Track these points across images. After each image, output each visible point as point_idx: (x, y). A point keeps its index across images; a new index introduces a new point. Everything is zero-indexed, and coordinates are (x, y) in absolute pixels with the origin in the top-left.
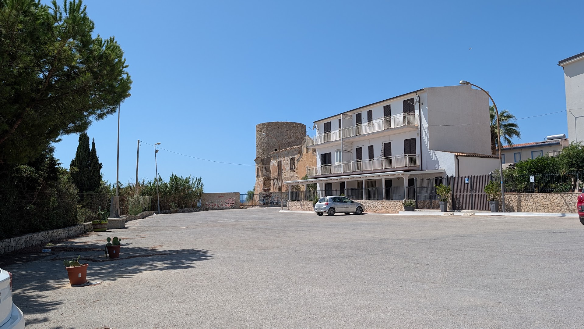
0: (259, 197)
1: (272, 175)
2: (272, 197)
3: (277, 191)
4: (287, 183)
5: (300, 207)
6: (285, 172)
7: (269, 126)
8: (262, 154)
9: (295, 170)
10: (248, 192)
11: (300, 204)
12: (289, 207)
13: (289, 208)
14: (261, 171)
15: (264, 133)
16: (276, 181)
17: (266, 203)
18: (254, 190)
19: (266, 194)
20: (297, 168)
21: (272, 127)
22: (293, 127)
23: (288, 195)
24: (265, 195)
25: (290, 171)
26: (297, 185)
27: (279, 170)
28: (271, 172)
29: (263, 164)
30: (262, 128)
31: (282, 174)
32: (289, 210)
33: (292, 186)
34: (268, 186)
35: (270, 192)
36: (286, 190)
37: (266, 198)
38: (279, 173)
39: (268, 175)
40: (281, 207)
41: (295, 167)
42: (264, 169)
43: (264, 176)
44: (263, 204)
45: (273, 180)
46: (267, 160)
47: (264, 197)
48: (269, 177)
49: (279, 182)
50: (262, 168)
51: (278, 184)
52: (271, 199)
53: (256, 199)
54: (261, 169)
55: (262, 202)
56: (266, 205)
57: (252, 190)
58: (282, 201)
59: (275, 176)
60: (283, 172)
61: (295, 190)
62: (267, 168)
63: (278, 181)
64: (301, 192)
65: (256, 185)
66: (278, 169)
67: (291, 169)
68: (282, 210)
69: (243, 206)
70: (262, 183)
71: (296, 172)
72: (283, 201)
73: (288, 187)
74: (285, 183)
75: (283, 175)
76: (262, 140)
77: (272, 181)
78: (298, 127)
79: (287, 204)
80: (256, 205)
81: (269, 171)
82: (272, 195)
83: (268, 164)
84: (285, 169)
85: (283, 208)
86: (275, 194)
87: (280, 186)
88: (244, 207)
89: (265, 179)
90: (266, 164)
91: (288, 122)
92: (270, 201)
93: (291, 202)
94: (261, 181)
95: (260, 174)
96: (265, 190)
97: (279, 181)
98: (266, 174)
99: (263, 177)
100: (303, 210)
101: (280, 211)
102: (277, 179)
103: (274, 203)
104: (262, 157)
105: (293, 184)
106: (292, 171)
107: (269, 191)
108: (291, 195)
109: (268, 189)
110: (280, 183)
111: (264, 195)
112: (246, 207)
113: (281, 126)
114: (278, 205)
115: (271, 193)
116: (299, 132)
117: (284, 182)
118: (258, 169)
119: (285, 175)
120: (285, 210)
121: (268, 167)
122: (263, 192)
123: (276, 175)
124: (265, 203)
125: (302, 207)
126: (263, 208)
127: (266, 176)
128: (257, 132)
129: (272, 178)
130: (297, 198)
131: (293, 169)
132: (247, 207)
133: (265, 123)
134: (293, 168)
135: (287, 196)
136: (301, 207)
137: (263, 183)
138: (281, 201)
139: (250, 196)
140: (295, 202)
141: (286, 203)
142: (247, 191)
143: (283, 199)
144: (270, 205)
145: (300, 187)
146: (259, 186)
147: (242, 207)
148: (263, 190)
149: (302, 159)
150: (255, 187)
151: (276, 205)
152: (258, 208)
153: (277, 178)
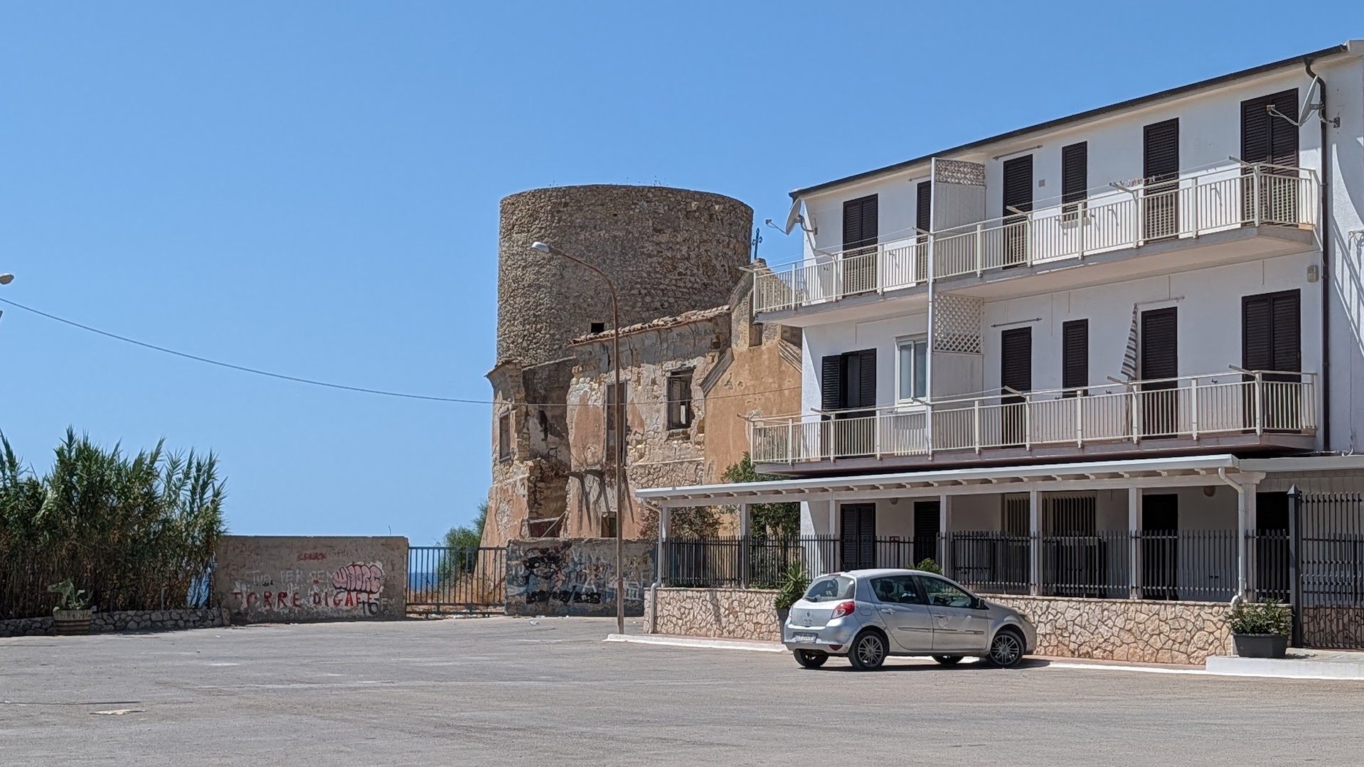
0: (504, 560)
1: (573, 451)
2: (571, 565)
3: (593, 532)
4: (649, 499)
5: (712, 619)
6: (639, 442)
7: (566, 205)
8: (525, 344)
9: (692, 431)
10: (452, 537)
11: (710, 606)
12: (655, 618)
13: (655, 623)
14: (519, 432)
15: (540, 239)
16: (592, 484)
17: (542, 592)
18: (481, 525)
19: (544, 551)
20: (703, 421)
21: (580, 208)
22: (688, 215)
23: (653, 554)
24: (538, 554)
25: (665, 438)
26: (700, 511)
27: (610, 426)
28: (571, 438)
29: (531, 397)
30: (534, 216)
31: (623, 452)
32: (654, 632)
33: (675, 511)
34: (553, 506)
35: (563, 537)
36: (643, 533)
37: (540, 570)
38: (611, 444)
39: (552, 452)
40: (616, 619)
41: (690, 415)
42: (534, 423)
43: (533, 455)
44: (524, 599)
45: (581, 477)
46: (549, 377)
47: (530, 564)
48: (561, 462)
49: (608, 490)
50: (527, 414)
51: (602, 498)
52: (568, 575)
53: (489, 571)
54: (518, 423)
55: (522, 589)
56: (541, 606)
57: (473, 528)
58: (621, 585)
59: (590, 461)
60: (630, 438)
61: (687, 533)
62: (549, 414)
63: (602, 485)
64: (720, 543)
65: (492, 504)
66: (604, 426)
67: (672, 424)
68: (622, 632)
69: (421, 608)
70: (523, 491)
71: (699, 443)
72: (625, 586)
73: (654, 516)
74: (638, 495)
75: (632, 453)
76: (530, 277)
77: (573, 484)
78: (711, 216)
79: (646, 604)
80: (488, 605)
81: (562, 434)
82: (574, 553)
83: (554, 395)
84: (642, 424)
85: (626, 620)
86: (586, 551)
87: (614, 507)
88: (428, 612)
89: (537, 473)
90: (545, 399)
91: (661, 189)
92: (559, 587)
93: (665, 594)
94: (519, 484)
95: (514, 445)
96: (536, 530)
97: (611, 485)
98: (541, 446)
99: (530, 463)
100: (726, 634)
101: (612, 638)
102: (600, 474)
103: (578, 596)
104: (527, 361)
105: (681, 504)
106: (678, 434)
107: (555, 533)
108: (668, 556)
109: (551, 523)
110: (612, 493)
111: (530, 555)
112: (438, 613)
113: (629, 208)
114: (599, 607)
115: (567, 545)
116: (718, 241)
117: (634, 489)
118: (504, 420)
119: (641, 457)
120: (637, 630)
121: (557, 412)
122: (528, 539)
123: (593, 455)
124: (534, 594)
125: (724, 620)
126: (523, 619)
127: (547, 457)
128: (507, 232)
129: (573, 470)
130: (697, 575)
131: (680, 425)
132: (444, 613)
133: (546, 190)
134: (683, 421)
135: (650, 560)
136: (718, 620)
137: (526, 492)
138: (616, 586)
139: (461, 556)
140: (690, 594)
141: (642, 596)
142: (447, 531)
143: (625, 575)
144: (559, 602)
145: (716, 516)
146: (504, 506)
147: (420, 613)
148: (526, 530)
149: (726, 376)
150: (485, 510)
151: (590, 606)
152: (501, 617)
153: (598, 467)
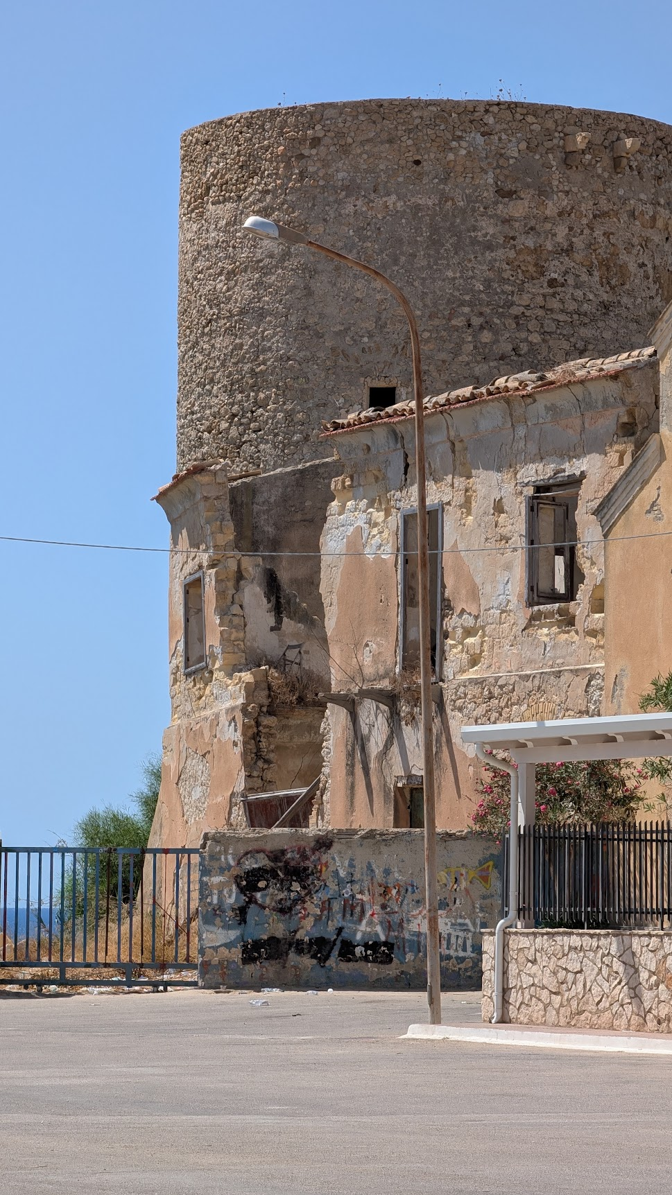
0: (195, 876)
1: (335, 651)
2: (332, 886)
3: (380, 818)
4: (490, 747)
5: (623, 993)
6: (469, 632)
7: (316, 142)
8: (234, 432)
9: (580, 606)
10: (92, 828)
11: (618, 966)
12: (505, 991)
13: (505, 1002)
14: (223, 612)
15: (265, 212)
16: (374, 719)
17: (273, 939)
18: (150, 803)
19: (277, 856)
20: (600, 587)
21: (345, 150)
22: (569, 159)
23: (501, 862)
24: (262, 862)
25: (523, 622)
26: (599, 774)
27: (409, 599)
28: (330, 624)
29: (248, 539)
30: (249, 168)
31: (435, 655)
32: (504, 1020)
33: (543, 774)
34: (295, 764)
35: (315, 827)
36: (480, 818)
37: (268, 895)
38: (412, 635)
39: (291, 655)
40: (424, 996)
41: (574, 575)
42: (254, 596)
43: (254, 660)
44: (236, 954)
45: (350, 704)
46: (285, 499)
47: (249, 883)
48: (309, 674)
49: (407, 730)
50: (240, 576)
51: (395, 749)
52: (326, 906)
53: (167, 898)
54: (220, 594)
55: (233, 934)
56: (270, 968)
57: (133, 811)
58: (433, 922)
59: (369, 671)
60: (451, 623)
61: (569, 815)
62: (284, 576)
63: (394, 719)
64: (637, 837)
65: (172, 763)
66: (396, 596)
67: (538, 594)
68: (436, 1019)
69: (27, 973)
70: (232, 734)
71: (593, 633)
72: (444, 926)
73: (502, 780)
74: (466, 737)
75: (454, 655)
76: (243, 293)
77: (335, 719)
78: (616, 162)
79: (486, 964)
80: (163, 967)
81: (312, 617)
82: (337, 861)
83: (295, 535)
84: (474, 594)
85: (446, 998)
86: (362, 855)
87: (418, 769)
88: (40, 982)
89: (262, 696)
90: (275, 544)
91: (512, 107)
92: (307, 929)
93: (525, 942)
94: (224, 720)
95: (213, 640)
96: (260, 813)
97: (413, 719)
98: (269, 643)
99: (247, 677)
100: (652, 1024)
101: (417, 1032)
102: (390, 699)
103: (347, 950)
104: (237, 468)
105: (556, 757)
106: (549, 615)
107: (298, 820)
108: (531, 867)
109: (290, 799)
110: (413, 737)
111: (250, 864)
112: (63, 982)
113: (446, 148)
114: (391, 970)
115: (324, 843)
116: (632, 215)
117: (462, 727)
118: (193, 588)
119: (474, 661)
120: (468, 1017)
121: (302, 572)
122: (244, 831)
123: (376, 658)
124: (257, 945)
125: (647, 996)
126: (236, 996)
127: (280, 664)
128: (195, 203)
129: (335, 688)
130: (592, 902)
131: (554, 597)
132: (76, 983)
133: (275, 113)
134: (560, 587)
135: (494, 874)
136: (636, 995)
137: (238, 737)
138: (425, 928)
139: (108, 868)
140: (575, 940)
141: (478, 950)
142: (82, 815)
143: (443, 905)
144: (307, 962)
145: (630, 784)
146: (196, 766)
147: (26, 984)
148: (239, 815)
149: (649, 493)
150: (157, 775)
151: (372, 969)
152: (190, 992)
153: (385, 684)
